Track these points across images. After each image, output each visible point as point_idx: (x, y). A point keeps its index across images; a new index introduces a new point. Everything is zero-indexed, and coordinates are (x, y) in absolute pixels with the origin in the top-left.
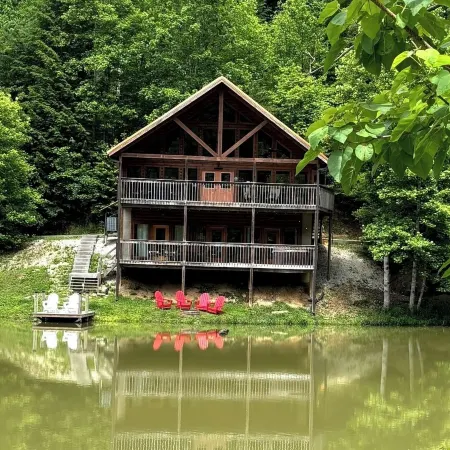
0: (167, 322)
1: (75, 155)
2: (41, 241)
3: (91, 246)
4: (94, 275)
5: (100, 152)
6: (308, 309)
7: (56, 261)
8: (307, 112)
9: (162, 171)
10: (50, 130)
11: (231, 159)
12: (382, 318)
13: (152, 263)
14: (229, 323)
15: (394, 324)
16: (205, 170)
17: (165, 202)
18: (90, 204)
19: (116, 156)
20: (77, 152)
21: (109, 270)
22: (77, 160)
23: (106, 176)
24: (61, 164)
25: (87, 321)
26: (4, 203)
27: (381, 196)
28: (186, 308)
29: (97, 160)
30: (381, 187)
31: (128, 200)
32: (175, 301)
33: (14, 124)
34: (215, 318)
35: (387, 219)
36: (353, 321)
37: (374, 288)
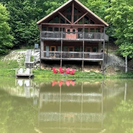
0: (57, 77)
1: (23, 24)
2: (14, 51)
3: (30, 53)
4: (32, 62)
5: (31, 23)
6: (101, 73)
7: (19, 58)
8: (98, 9)
9: (53, 29)
10: (15, 16)
11: (76, 25)
12: (125, 76)
13: (51, 58)
14: (77, 77)
15: (129, 78)
16: (67, 28)
17: (55, 39)
18: (28, 40)
19: (39, 24)
20: (24, 23)
21: (37, 61)
22: (24, 25)
23: (33, 30)
24: (19, 27)
25: (32, 77)
26: (2, 39)
27: (125, 36)
28: (63, 73)
29: (30, 26)
30: (125, 33)
31: (43, 38)
32: (59, 71)
33: (4, 14)
34: (72, 76)
35: (127, 44)
36: (116, 77)
37: (122, 66)
